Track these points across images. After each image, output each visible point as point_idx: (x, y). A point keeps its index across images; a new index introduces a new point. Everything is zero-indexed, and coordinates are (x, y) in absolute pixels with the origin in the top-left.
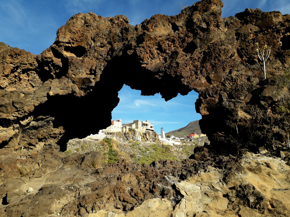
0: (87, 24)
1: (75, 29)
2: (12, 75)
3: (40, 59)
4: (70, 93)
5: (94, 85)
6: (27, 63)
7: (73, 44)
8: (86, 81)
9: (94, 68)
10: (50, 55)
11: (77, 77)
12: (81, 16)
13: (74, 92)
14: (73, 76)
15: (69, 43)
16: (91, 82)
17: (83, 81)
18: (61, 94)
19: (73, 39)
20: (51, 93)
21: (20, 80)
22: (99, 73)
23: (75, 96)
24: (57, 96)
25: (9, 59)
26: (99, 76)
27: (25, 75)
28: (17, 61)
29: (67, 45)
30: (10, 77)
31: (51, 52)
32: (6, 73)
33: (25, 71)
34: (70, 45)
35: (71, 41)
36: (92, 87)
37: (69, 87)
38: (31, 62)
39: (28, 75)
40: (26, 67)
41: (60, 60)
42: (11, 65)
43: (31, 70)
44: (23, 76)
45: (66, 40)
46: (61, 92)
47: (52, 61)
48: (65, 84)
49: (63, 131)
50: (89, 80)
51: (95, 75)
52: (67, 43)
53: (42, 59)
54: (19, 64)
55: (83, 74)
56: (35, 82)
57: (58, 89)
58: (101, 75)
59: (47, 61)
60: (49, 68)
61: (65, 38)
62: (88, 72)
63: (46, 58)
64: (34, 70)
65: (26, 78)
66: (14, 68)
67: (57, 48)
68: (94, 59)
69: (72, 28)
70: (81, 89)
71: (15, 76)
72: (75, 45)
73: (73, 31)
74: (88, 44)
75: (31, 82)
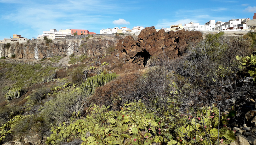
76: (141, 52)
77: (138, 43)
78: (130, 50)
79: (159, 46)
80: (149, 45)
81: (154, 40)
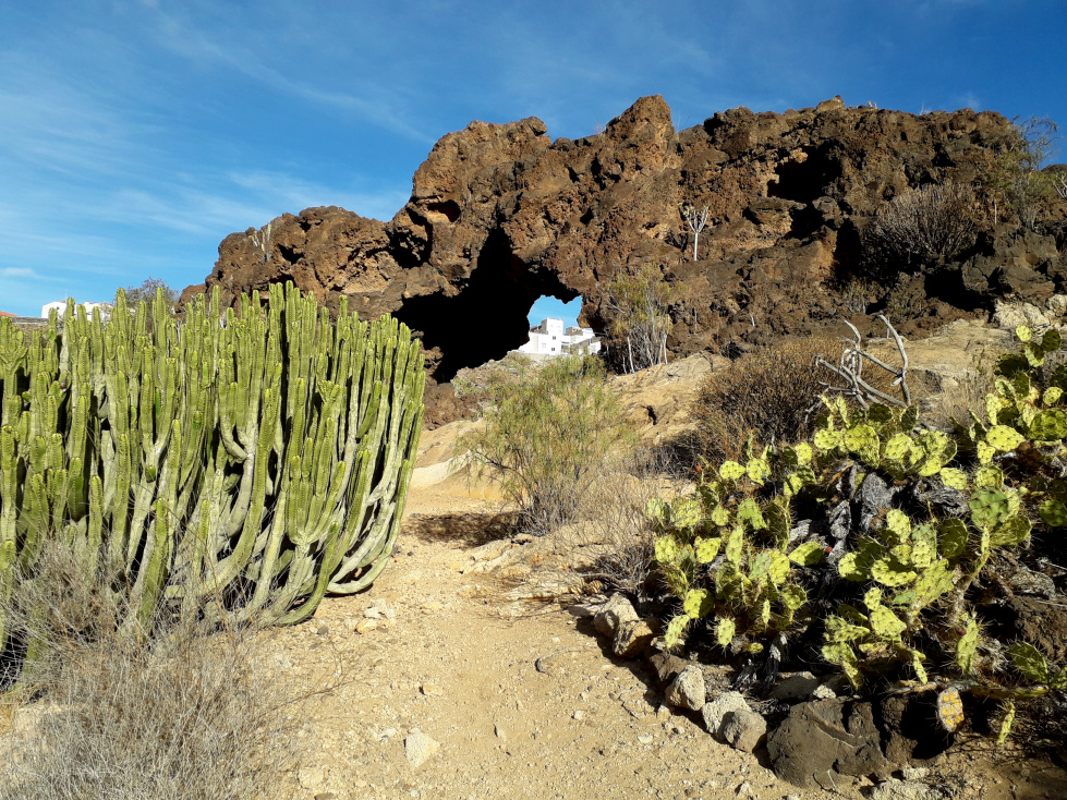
0: (462, 155)
1: (443, 168)
2: (352, 263)
3: (391, 231)
4: (437, 290)
5: (468, 277)
6: (371, 239)
7: (441, 196)
8: (457, 270)
9: (468, 246)
10: (406, 221)
11: (445, 263)
12: (451, 140)
13: (442, 290)
14: (439, 261)
15: (434, 197)
16: (464, 272)
17: (453, 270)
18: (422, 294)
19: (439, 189)
20: (408, 295)
21: (365, 268)
22: (476, 255)
23: (445, 297)
24: (417, 297)
25: (343, 240)
26: (475, 260)
27: (372, 259)
28: (355, 241)
29: (431, 201)
30: (348, 268)
31: (407, 217)
32: (341, 264)
33: (369, 254)
34: (436, 201)
35: (437, 193)
36: (466, 281)
37: (433, 282)
38: (377, 238)
39: (376, 258)
40: (371, 247)
41: (423, 228)
42: (348, 249)
43: (380, 250)
44: (369, 262)
45: (428, 194)
46: (424, 291)
47: (411, 232)
48: (427, 276)
49: (440, 355)
50: (459, 267)
51: (470, 260)
52: (430, 197)
53: (395, 231)
54: (359, 246)
55: (454, 258)
56: (388, 270)
57: (418, 286)
58: (479, 258)
59: (402, 233)
60: (408, 243)
61: (428, 189)
62: (461, 254)
63: (399, 228)
64: (385, 249)
65: (374, 265)
66: (353, 252)
67: (416, 209)
68: (471, 228)
69: (435, 168)
70: (453, 283)
71: (357, 265)
72: (444, 200)
73: (439, 173)
74: (463, 199)
75: (382, 271)
76: (439, 296)
77: (403, 237)
78: (341, 279)
79: (647, 220)
80: (540, 222)
81: (586, 178)
